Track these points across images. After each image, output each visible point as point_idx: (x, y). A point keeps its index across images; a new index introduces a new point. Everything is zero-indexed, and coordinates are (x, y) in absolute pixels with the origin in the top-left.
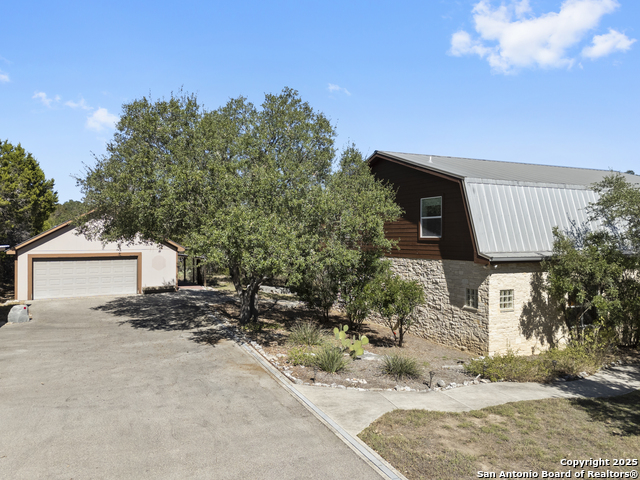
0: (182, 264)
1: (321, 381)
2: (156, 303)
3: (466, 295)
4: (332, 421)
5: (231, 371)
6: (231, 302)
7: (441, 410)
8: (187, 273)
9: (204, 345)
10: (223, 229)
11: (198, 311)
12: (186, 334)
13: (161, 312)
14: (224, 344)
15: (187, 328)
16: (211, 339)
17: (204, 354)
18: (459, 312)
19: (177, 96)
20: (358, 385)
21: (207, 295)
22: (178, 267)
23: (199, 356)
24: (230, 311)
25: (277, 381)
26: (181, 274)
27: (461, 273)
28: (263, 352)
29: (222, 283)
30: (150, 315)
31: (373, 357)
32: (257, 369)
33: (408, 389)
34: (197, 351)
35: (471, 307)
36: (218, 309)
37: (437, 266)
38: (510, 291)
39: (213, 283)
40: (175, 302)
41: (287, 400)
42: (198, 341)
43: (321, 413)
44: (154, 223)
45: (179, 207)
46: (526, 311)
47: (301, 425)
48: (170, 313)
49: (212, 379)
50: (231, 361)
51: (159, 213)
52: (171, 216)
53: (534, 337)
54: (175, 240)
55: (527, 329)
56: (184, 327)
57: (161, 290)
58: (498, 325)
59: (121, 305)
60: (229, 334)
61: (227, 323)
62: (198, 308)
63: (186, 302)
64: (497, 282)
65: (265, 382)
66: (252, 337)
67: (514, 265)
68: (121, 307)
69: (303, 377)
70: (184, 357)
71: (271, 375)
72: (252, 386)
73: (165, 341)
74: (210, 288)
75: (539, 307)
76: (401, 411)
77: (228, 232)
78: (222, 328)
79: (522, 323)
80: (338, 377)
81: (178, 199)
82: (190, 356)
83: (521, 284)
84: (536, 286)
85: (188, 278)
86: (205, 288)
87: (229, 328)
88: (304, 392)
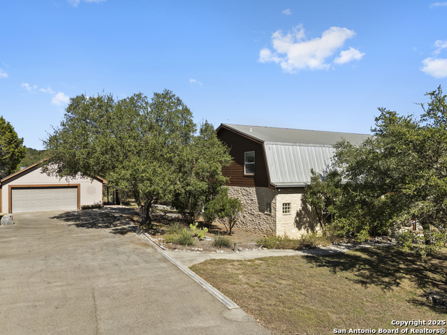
0: (106, 192)
1: (179, 249)
2: (90, 215)
3: (266, 206)
4: (178, 263)
5: (131, 246)
6: (137, 214)
7: (234, 259)
8: (109, 198)
9: (118, 235)
10: (127, 170)
11: (115, 219)
12: (108, 230)
13: (93, 219)
14: (130, 234)
15: (109, 227)
16: (123, 232)
17: (118, 239)
18: (263, 216)
19: (102, 94)
20: (198, 250)
21: (122, 210)
22: (104, 194)
23: (115, 240)
24: (136, 218)
25: (155, 250)
26: (106, 198)
27: (264, 194)
28: (150, 238)
29: (133, 204)
30: (86, 221)
31: (210, 239)
32: (146, 245)
33: (222, 251)
34: (114, 237)
35: (268, 213)
36: (128, 218)
37: (253, 190)
38: (289, 204)
39: (127, 204)
40: (101, 214)
41: (159, 256)
42: (115, 233)
43: (174, 261)
44: (89, 167)
45: (103, 158)
46: (298, 214)
47: (163, 265)
48: (99, 220)
49: (121, 249)
50: (132, 242)
51: (91, 161)
52: (99, 163)
53: (303, 229)
54: (101, 176)
55: (299, 224)
56: (107, 227)
57: (93, 207)
58: (282, 222)
59: (68, 216)
60: (134, 230)
61: (132, 224)
62: (116, 217)
63: (108, 214)
64: (281, 199)
65: (149, 250)
66: (146, 231)
67: (291, 190)
68: (68, 217)
69: (170, 248)
70: (106, 240)
71: (152, 247)
72: (142, 252)
73: (96, 234)
74: (124, 207)
75: (306, 212)
76: (214, 260)
77: (130, 172)
78: (129, 227)
79: (296, 221)
80: (188, 248)
81: (103, 154)
82: (109, 240)
83: (296, 200)
84: (304, 202)
85: (110, 201)
86: (120, 206)
87: (133, 227)
88: (168, 254)
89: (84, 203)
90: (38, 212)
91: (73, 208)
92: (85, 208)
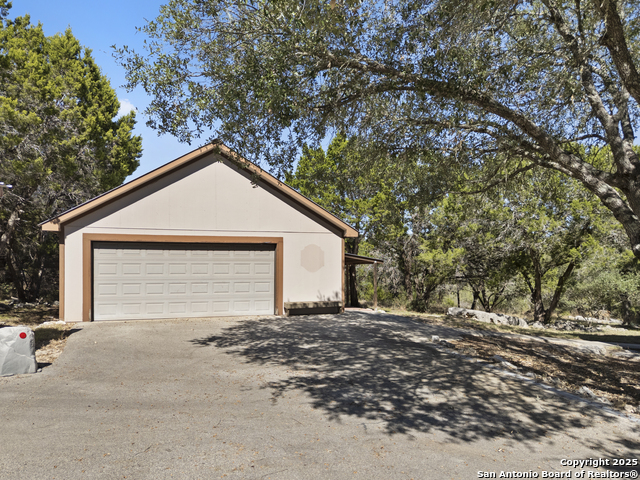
57: (318, 309)
59: (254, 336)
68: (254, 340)
89: (293, 295)
90: (165, 320)
91: (261, 310)
92: (295, 311)
